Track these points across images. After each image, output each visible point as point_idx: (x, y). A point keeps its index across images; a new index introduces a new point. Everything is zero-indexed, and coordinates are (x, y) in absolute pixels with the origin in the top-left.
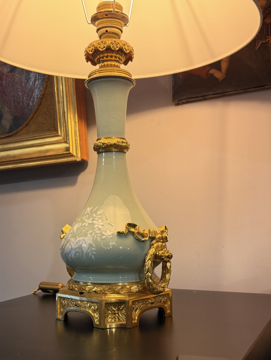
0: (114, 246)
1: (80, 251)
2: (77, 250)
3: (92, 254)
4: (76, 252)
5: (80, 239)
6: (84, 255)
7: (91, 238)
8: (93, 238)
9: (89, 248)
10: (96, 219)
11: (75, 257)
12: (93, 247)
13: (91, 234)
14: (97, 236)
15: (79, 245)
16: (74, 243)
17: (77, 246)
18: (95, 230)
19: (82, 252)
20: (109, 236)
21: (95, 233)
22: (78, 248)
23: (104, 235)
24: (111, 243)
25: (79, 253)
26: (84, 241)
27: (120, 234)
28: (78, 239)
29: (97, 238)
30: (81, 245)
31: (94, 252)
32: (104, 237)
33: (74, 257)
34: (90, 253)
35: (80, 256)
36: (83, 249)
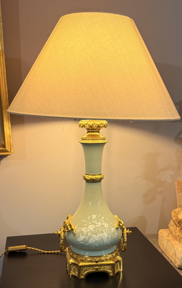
0: (117, 235)
1: (102, 242)
2: (100, 241)
3: (109, 242)
4: (100, 243)
5: (100, 235)
6: (105, 243)
7: (107, 234)
8: (108, 233)
9: (107, 240)
10: (103, 222)
11: (99, 245)
12: (109, 238)
13: (105, 231)
14: (109, 232)
15: (101, 238)
16: (97, 238)
17: (100, 239)
18: (106, 229)
19: (104, 242)
20: (114, 230)
21: (107, 231)
22: (100, 240)
23: (112, 231)
24: (116, 234)
25: (102, 243)
26: (103, 236)
27: (117, 228)
28: (99, 236)
29: (109, 233)
30: (102, 238)
31: (110, 241)
32: (112, 232)
33: (97, 246)
34: (108, 242)
35: (102, 244)
36: (104, 240)
